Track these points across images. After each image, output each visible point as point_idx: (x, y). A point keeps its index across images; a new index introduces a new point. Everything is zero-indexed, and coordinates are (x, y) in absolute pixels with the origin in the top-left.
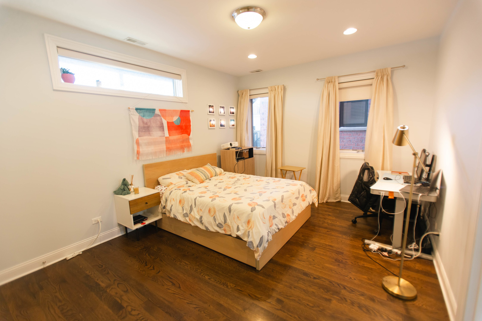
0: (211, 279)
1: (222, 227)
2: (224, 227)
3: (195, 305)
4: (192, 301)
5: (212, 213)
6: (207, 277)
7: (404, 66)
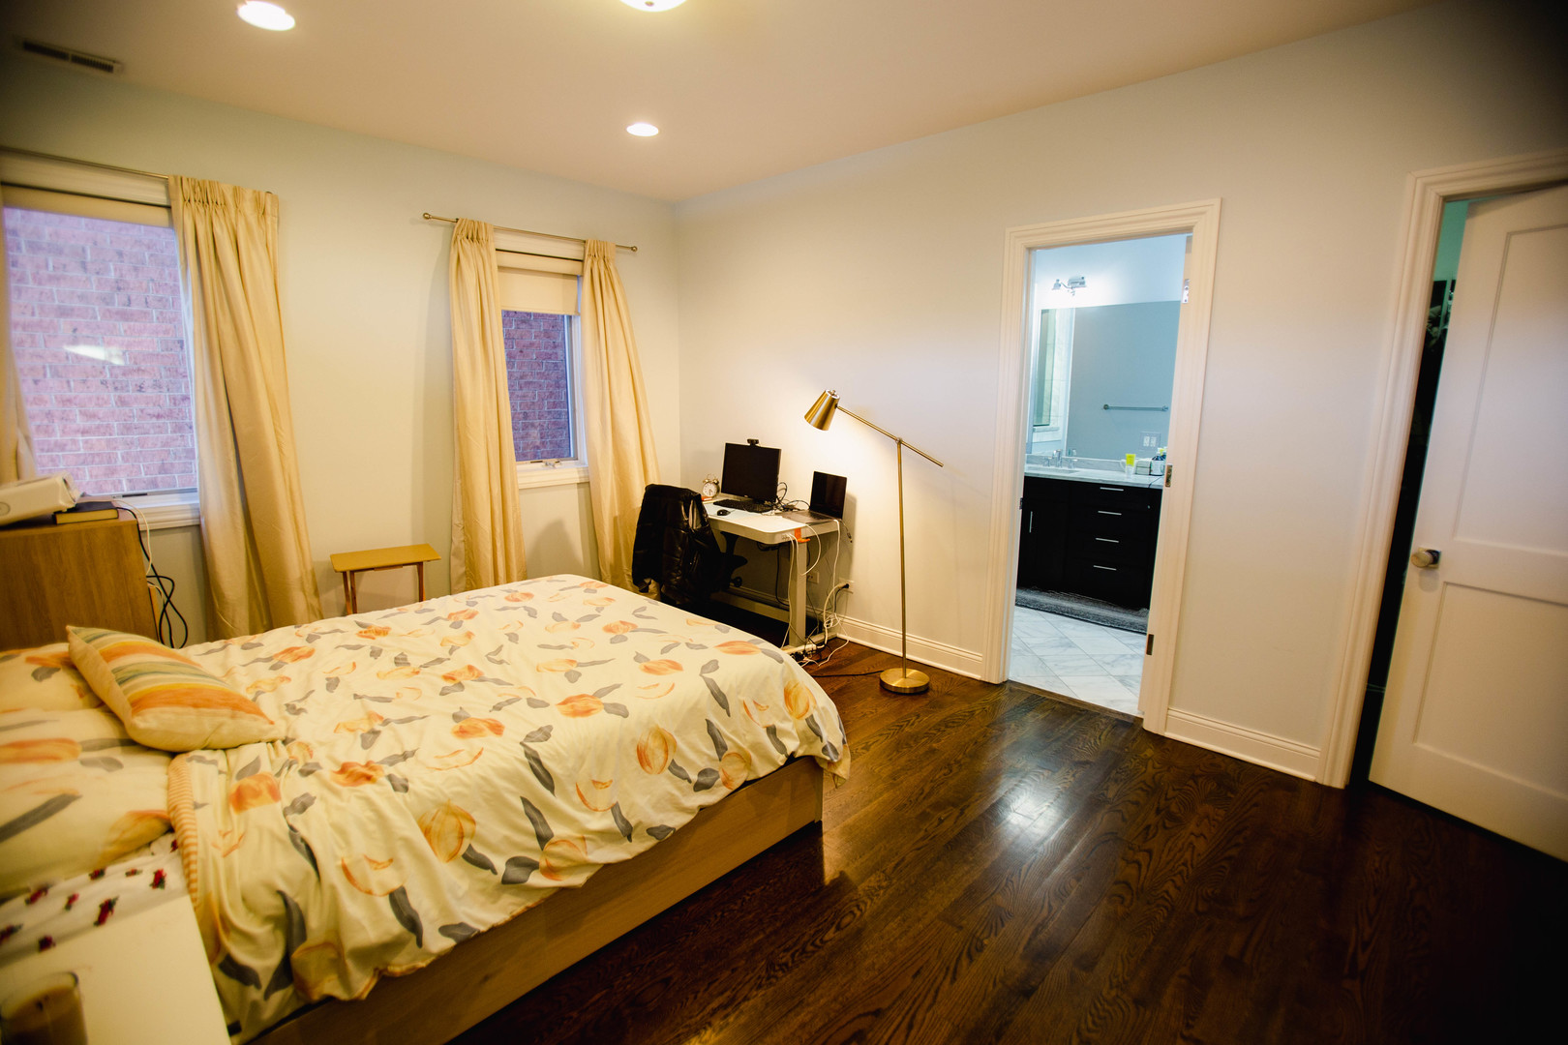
0: (842, 926)
1: (717, 779)
2: (721, 774)
3: (959, 958)
4: (944, 970)
5: (658, 758)
6: (830, 934)
7: (633, 249)
